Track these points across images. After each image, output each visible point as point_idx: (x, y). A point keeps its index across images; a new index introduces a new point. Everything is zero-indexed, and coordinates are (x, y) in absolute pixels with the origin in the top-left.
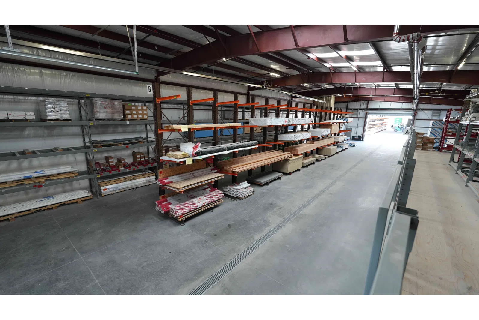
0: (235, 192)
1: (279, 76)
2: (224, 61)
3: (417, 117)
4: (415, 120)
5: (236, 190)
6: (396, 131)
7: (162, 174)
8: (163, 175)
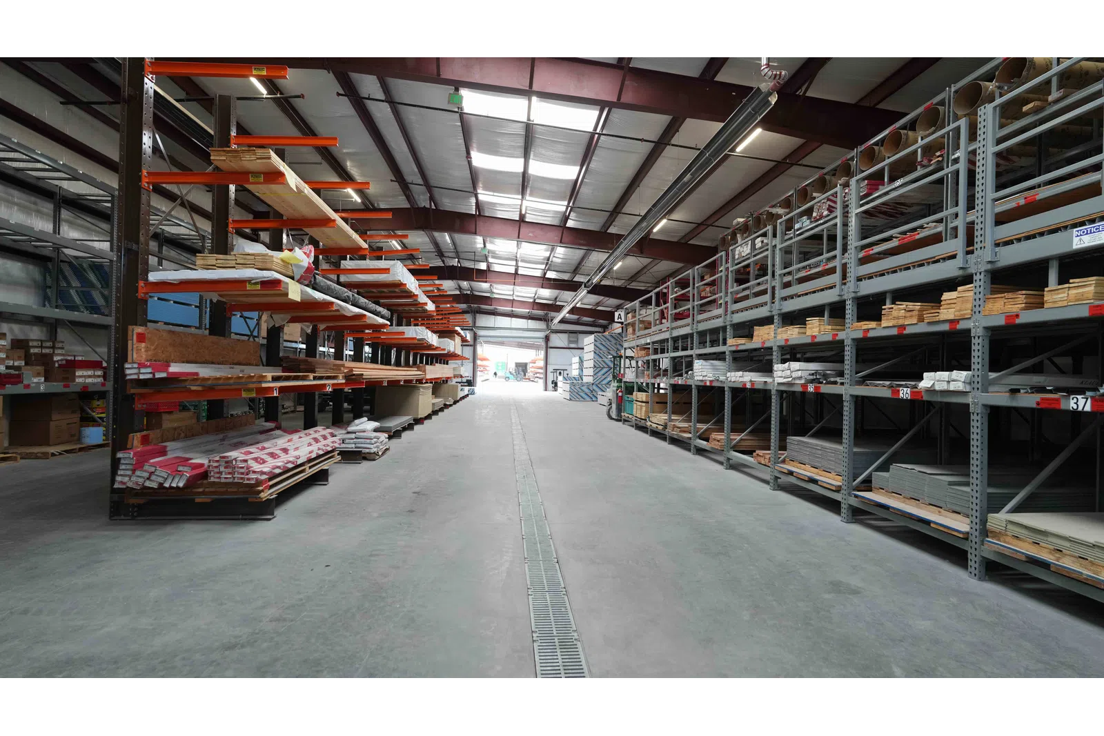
0: (352, 441)
1: (359, 200)
2: (263, 98)
3: (551, 344)
4: (549, 349)
5: (353, 436)
6: (507, 379)
7: (143, 345)
8: (147, 350)
